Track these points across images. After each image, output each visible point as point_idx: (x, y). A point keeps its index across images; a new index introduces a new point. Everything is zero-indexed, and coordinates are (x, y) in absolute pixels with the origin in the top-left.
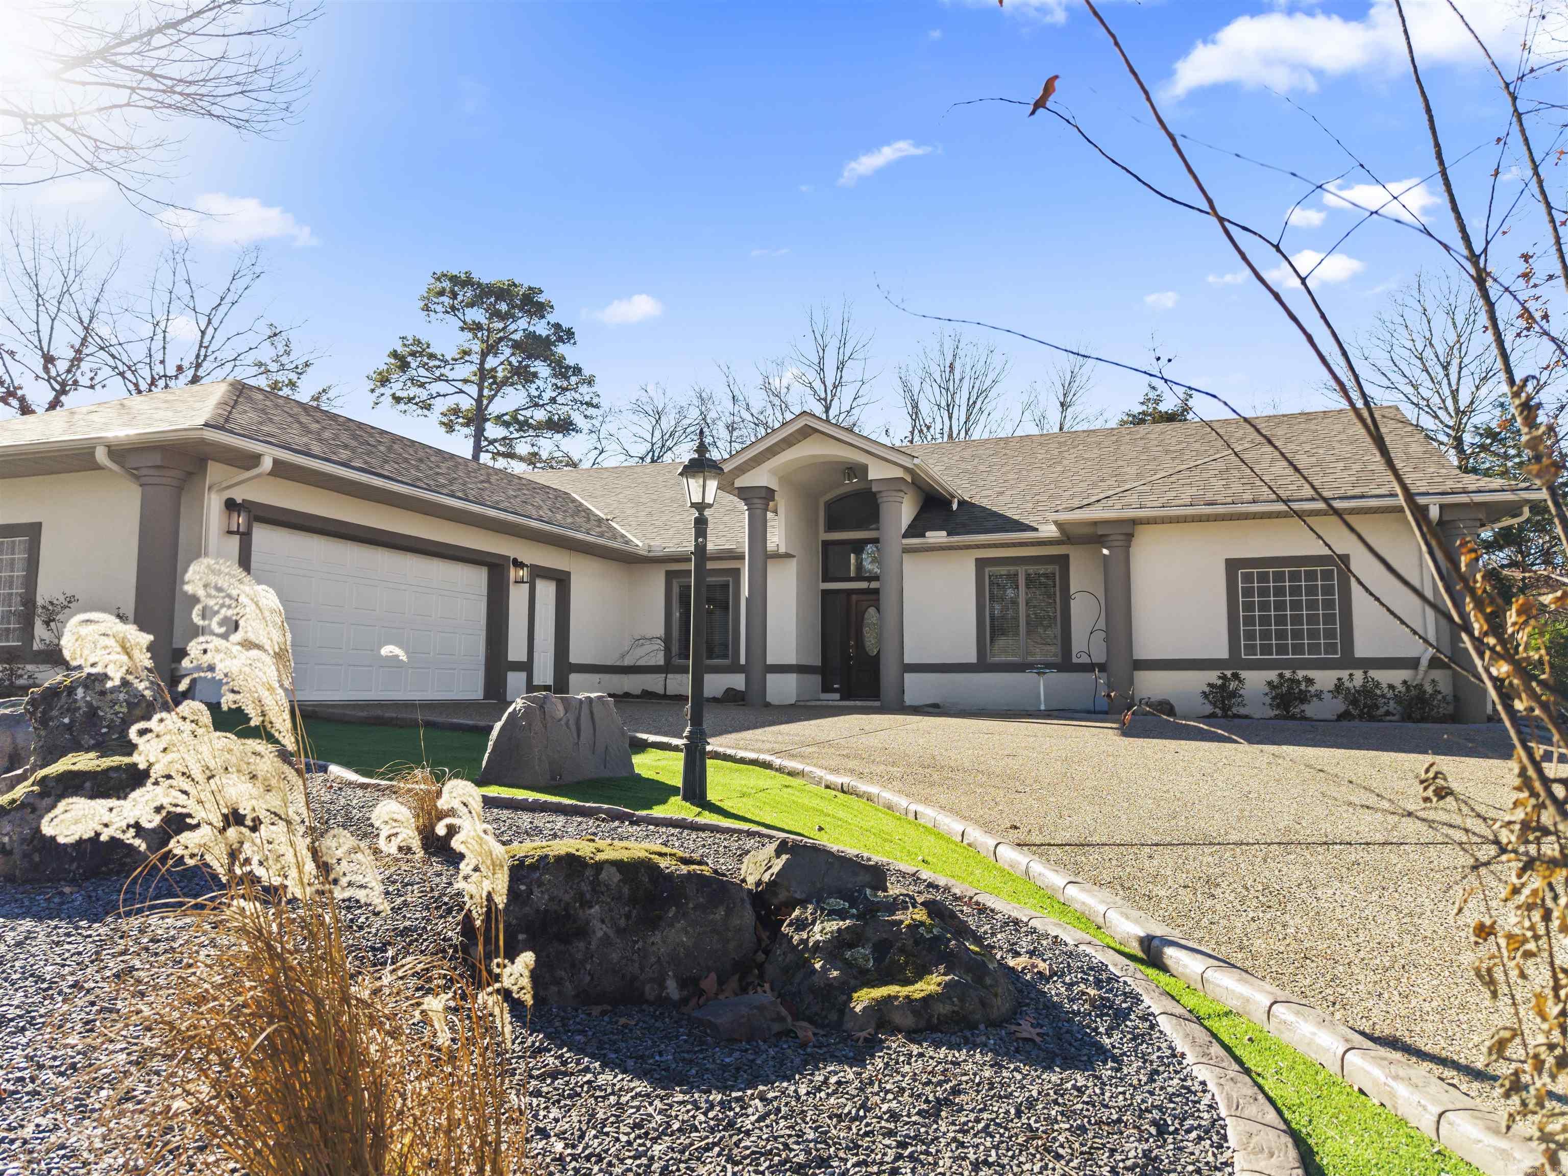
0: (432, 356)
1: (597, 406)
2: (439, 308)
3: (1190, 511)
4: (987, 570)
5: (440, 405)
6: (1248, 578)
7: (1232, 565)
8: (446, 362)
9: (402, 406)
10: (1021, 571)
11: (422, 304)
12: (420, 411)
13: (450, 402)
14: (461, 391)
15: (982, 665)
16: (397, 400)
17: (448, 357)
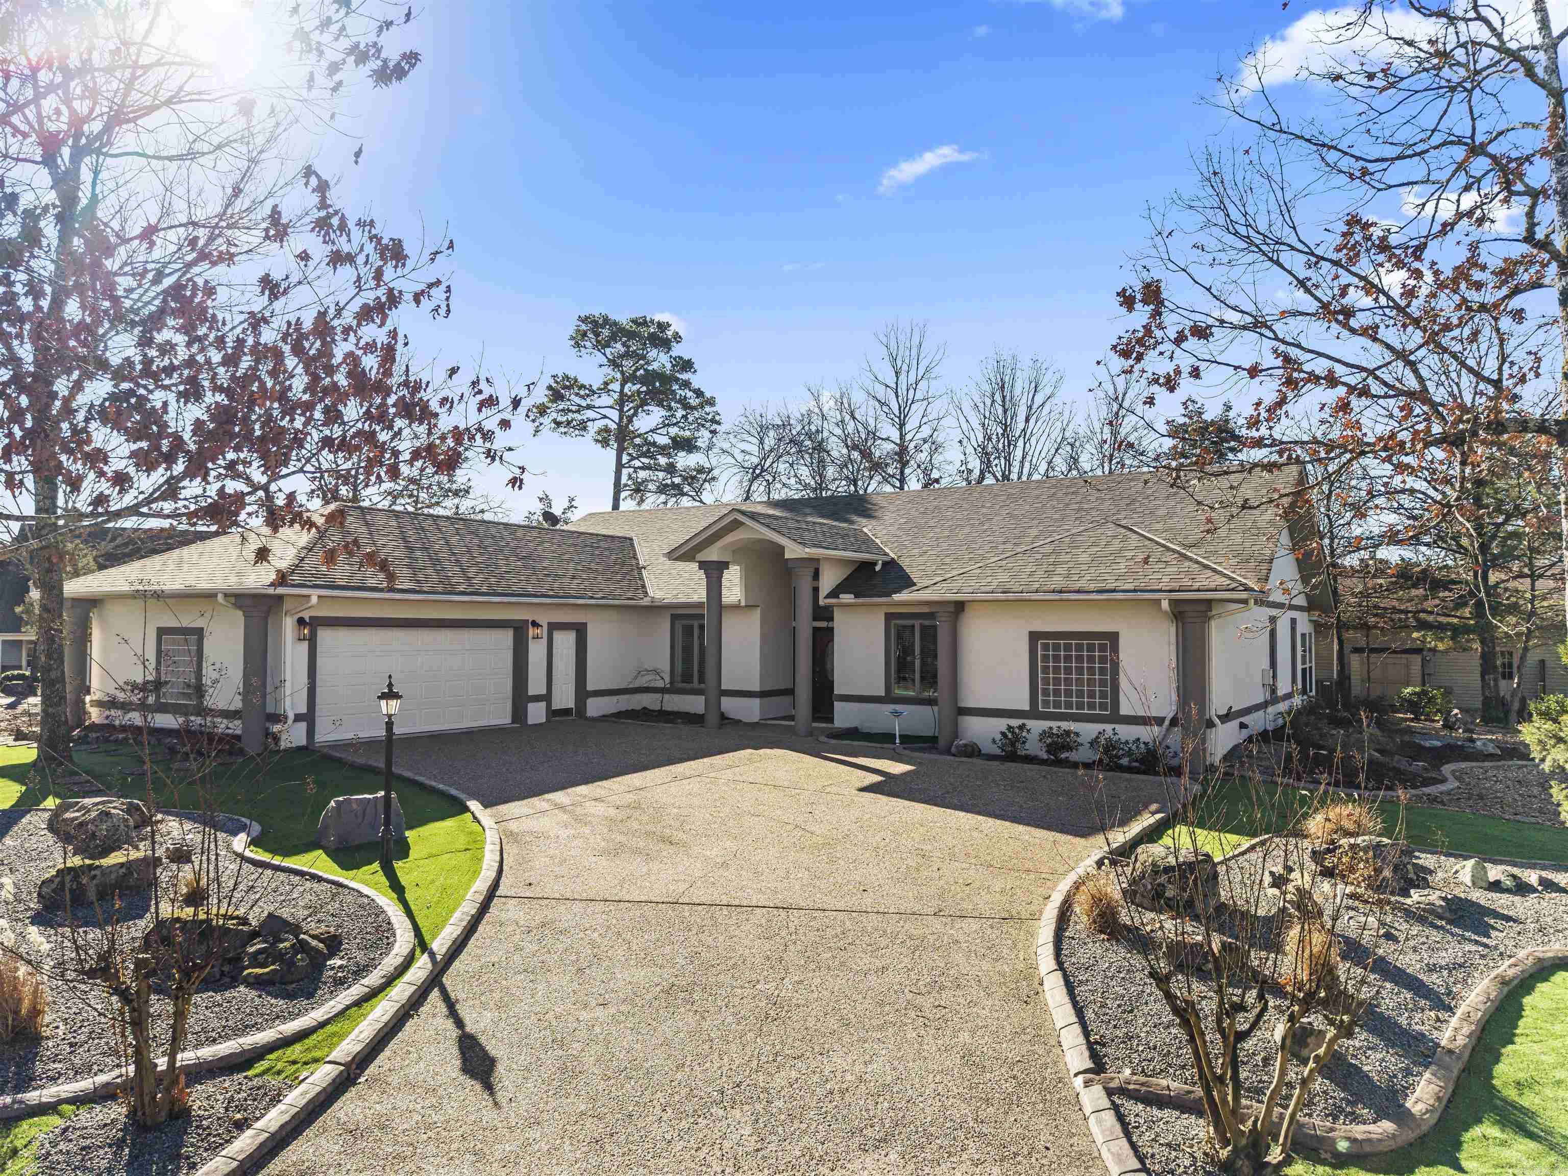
0: (582, 387)
1: (719, 423)
2: (588, 344)
3: (989, 596)
4: (893, 622)
5: (593, 427)
6: (1046, 647)
7: (1034, 637)
8: (594, 393)
9: (563, 430)
10: (917, 623)
11: (573, 342)
12: (577, 432)
13: (600, 424)
14: (605, 417)
15: (888, 698)
16: (558, 424)
17: (595, 388)
